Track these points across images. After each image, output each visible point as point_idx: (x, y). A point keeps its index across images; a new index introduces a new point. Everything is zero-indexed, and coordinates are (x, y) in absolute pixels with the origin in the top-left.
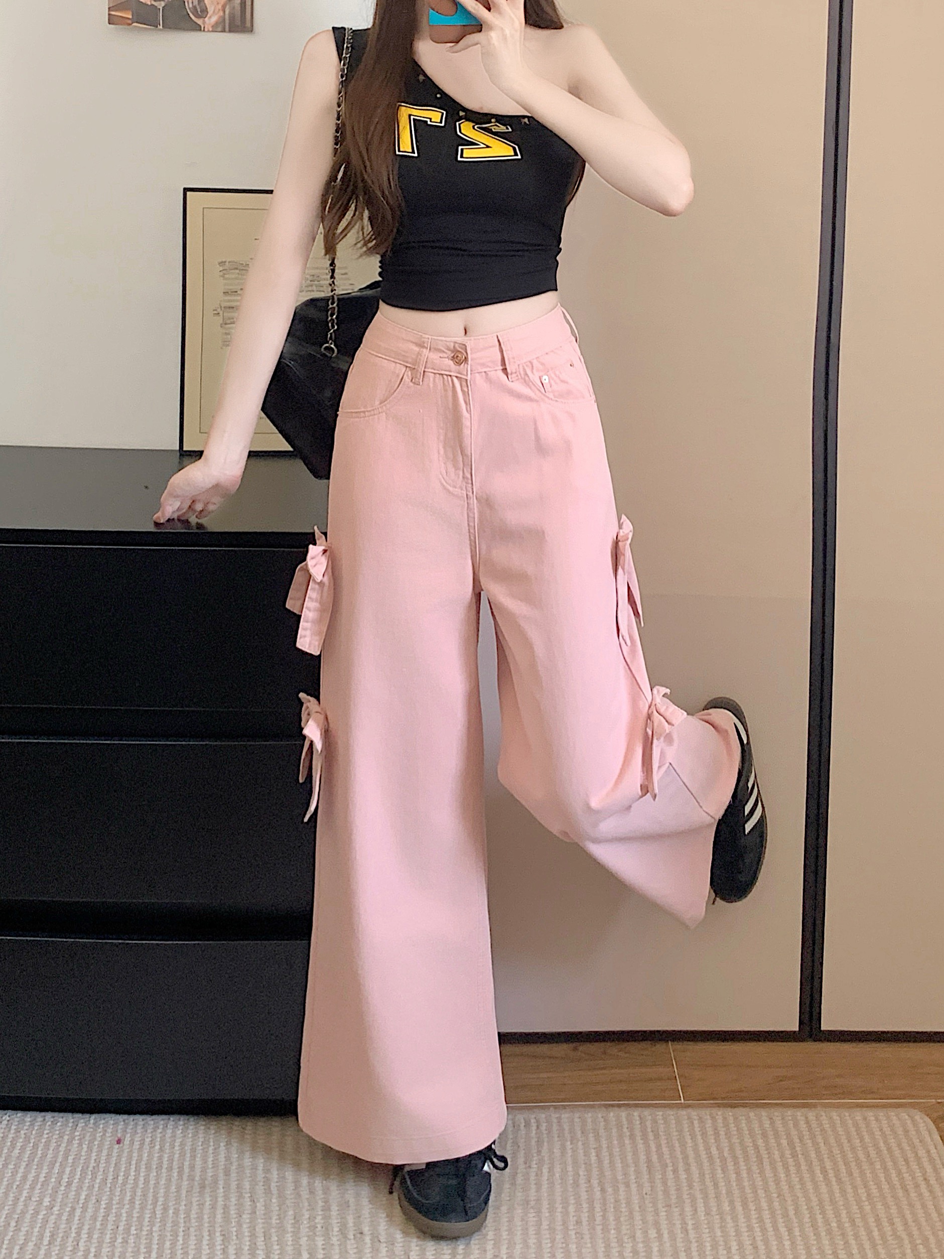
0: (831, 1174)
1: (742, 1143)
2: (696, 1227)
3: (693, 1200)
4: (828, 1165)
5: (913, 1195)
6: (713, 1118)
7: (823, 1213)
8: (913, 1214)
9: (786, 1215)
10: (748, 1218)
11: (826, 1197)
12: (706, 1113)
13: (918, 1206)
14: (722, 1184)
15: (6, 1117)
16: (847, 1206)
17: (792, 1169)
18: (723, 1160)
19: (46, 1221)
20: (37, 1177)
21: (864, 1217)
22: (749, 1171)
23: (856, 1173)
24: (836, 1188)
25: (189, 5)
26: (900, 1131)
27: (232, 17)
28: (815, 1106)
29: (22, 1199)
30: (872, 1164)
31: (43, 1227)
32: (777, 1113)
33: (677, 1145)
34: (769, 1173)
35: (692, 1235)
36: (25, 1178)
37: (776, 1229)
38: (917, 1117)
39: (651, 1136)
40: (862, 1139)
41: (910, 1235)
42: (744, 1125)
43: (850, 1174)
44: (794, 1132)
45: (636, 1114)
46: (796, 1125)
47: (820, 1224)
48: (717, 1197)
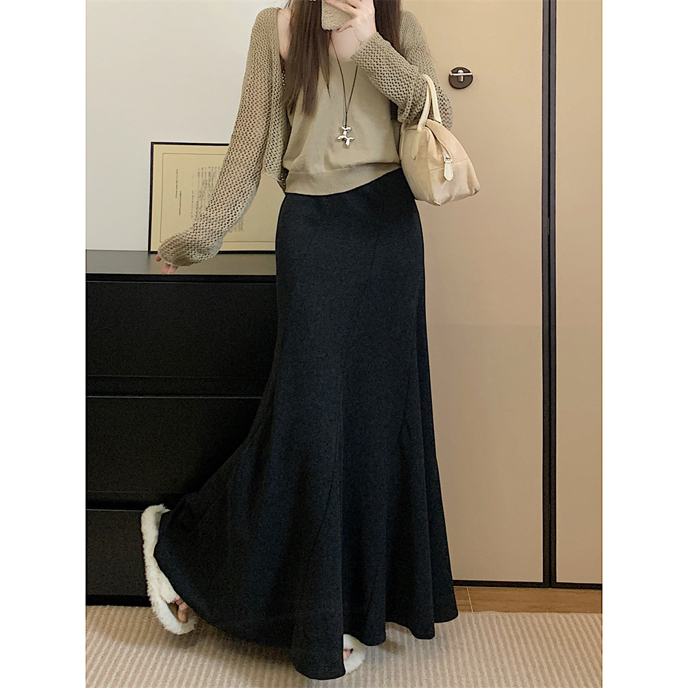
0: (581, 646)
1: (528, 629)
3: (501, 656)
4: (580, 641)
6: (510, 617)
7: (578, 664)
9: (555, 665)
11: (579, 656)
17: (558, 643)
18: (518, 638)
33: (490, 631)
45: (466, 615)
46: (560, 621)
47: (576, 670)
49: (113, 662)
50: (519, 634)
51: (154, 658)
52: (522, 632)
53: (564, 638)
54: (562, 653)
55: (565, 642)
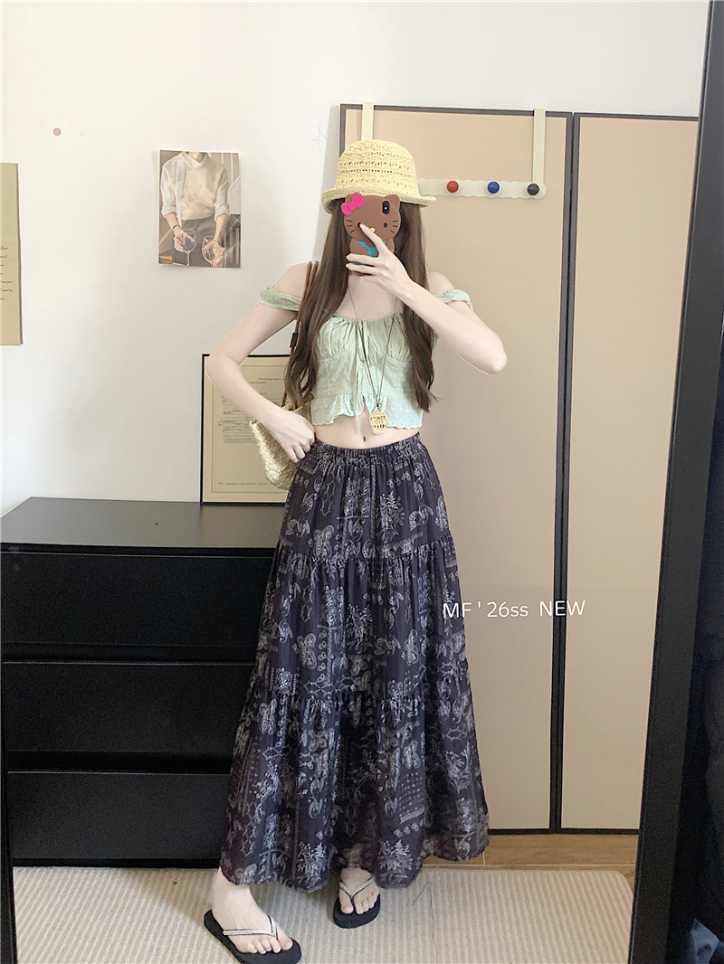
0: (568, 908)
1: (517, 889)
2: (490, 938)
4: (566, 903)
5: (614, 920)
6: (501, 875)
7: (562, 930)
8: (615, 932)
9: (541, 932)
10: (519, 932)
12: (498, 872)
13: (617, 926)
14: (505, 913)
15: (106, 871)
16: (576, 927)
17: (545, 905)
18: (507, 899)
19: (128, 930)
20: (123, 906)
21: (585, 933)
22: (521, 907)
23: (582, 908)
24: (570, 917)
25: (204, 253)
26: (608, 885)
27: (228, 259)
28: (558, 869)
29: (114, 918)
30: (591, 902)
31: (126, 933)
32: (538, 873)
34: (532, 908)
35: (487, 941)
36: (116, 905)
37: (535, 939)
38: (617, 876)
39: (467, 886)
40: (585, 888)
41: (612, 944)
42: (519, 880)
43: (579, 908)
44: (547, 884)
45: (459, 873)
46: (548, 880)
48: (502, 921)
49: (107, 932)
50: (508, 895)
51: (147, 928)
52: (512, 895)
53: (551, 900)
54: (548, 916)
55: (552, 904)
